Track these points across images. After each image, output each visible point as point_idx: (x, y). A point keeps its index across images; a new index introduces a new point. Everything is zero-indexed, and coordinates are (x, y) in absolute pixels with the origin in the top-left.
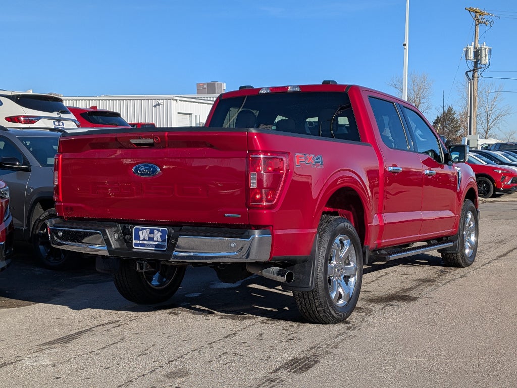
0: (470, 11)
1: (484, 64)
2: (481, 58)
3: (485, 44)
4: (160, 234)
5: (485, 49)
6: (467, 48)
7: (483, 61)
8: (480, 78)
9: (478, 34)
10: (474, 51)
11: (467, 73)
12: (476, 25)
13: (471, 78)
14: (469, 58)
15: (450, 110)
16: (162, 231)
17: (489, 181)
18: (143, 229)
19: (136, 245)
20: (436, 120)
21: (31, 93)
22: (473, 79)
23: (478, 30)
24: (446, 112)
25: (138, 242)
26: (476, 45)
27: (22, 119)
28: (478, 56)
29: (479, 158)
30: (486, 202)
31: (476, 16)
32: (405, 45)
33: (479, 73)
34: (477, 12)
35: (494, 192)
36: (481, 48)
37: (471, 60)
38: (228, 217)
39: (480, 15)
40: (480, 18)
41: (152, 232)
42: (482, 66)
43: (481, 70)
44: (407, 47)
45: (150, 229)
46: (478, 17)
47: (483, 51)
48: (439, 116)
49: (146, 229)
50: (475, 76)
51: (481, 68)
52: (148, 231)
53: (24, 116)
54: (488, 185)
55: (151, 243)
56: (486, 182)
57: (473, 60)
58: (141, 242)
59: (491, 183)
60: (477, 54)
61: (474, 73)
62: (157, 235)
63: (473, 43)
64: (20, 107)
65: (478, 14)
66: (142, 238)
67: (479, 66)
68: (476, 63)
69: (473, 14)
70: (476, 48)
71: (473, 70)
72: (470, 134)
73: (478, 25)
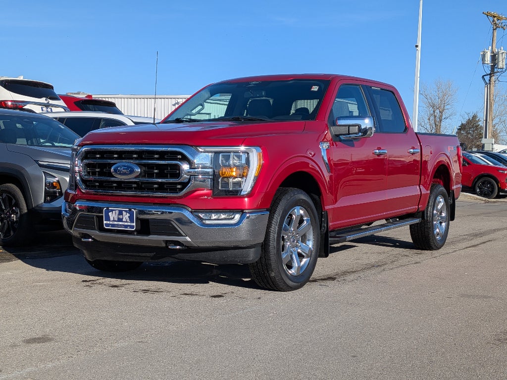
0: (487, 15)
1: (500, 68)
2: (498, 62)
3: (502, 49)
5: (503, 53)
6: (484, 52)
7: (500, 65)
8: (497, 82)
9: (495, 38)
10: (491, 56)
11: (483, 77)
12: (494, 30)
13: (488, 82)
14: (486, 62)
15: (474, 117)
17: (494, 181)
20: (460, 127)
21: (21, 78)
22: (490, 84)
23: (495, 34)
24: (471, 119)
26: (493, 50)
27: (10, 103)
28: (495, 60)
29: (486, 159)
30: (489, 202)
31: (493, 21)
32: (417, 46)
33: (496, 77)
34: (494, 17)
35: (498, 193)
36: (498, 52)
37: (488, 64)
39: (498, 20)
40: (497, 22)
42: (499, 70)
43: (498, 74)
44: (419, 48)
46: (496, 22)
47: (500, 55)
48: (464, 122)
50: (492, 80)
51: (498, 72)
53: (11, 101)
54: (492, 186)
56: (490, 183)
57: (490, 64)
59: (495, 183)
60: (494, 58)
61: (490, 78)
63: (490, 48)
64: (8, 91)
65: (496, 19)
67: (496, 70)
68: (493, 67)
69: (491, 19)
70: (493, 53)
71: (490, 74)
72: (486, 137)
73: (496, 29)
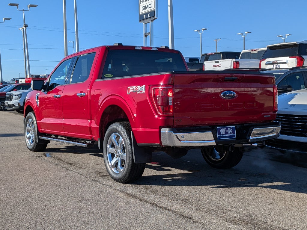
4: (231, 130)
16: (233, 128)
18: (222, 128)
19: (219, 137)
25: (220, 136)
38: (266, 117)
41: (227, 129)
45: (226, 127)
49: (224, 128)
52: (225, 129)
55: (227, 135)
58: (221, 136)
62: (230, 131)
66: (222, 133)
